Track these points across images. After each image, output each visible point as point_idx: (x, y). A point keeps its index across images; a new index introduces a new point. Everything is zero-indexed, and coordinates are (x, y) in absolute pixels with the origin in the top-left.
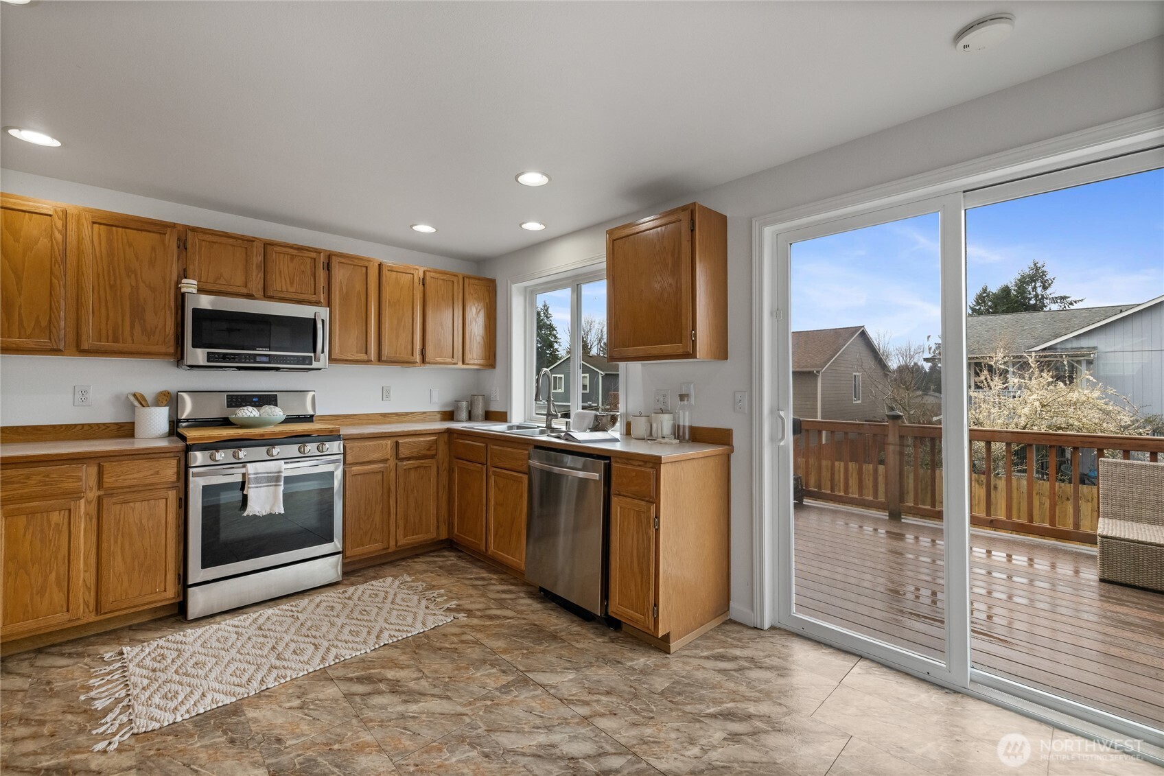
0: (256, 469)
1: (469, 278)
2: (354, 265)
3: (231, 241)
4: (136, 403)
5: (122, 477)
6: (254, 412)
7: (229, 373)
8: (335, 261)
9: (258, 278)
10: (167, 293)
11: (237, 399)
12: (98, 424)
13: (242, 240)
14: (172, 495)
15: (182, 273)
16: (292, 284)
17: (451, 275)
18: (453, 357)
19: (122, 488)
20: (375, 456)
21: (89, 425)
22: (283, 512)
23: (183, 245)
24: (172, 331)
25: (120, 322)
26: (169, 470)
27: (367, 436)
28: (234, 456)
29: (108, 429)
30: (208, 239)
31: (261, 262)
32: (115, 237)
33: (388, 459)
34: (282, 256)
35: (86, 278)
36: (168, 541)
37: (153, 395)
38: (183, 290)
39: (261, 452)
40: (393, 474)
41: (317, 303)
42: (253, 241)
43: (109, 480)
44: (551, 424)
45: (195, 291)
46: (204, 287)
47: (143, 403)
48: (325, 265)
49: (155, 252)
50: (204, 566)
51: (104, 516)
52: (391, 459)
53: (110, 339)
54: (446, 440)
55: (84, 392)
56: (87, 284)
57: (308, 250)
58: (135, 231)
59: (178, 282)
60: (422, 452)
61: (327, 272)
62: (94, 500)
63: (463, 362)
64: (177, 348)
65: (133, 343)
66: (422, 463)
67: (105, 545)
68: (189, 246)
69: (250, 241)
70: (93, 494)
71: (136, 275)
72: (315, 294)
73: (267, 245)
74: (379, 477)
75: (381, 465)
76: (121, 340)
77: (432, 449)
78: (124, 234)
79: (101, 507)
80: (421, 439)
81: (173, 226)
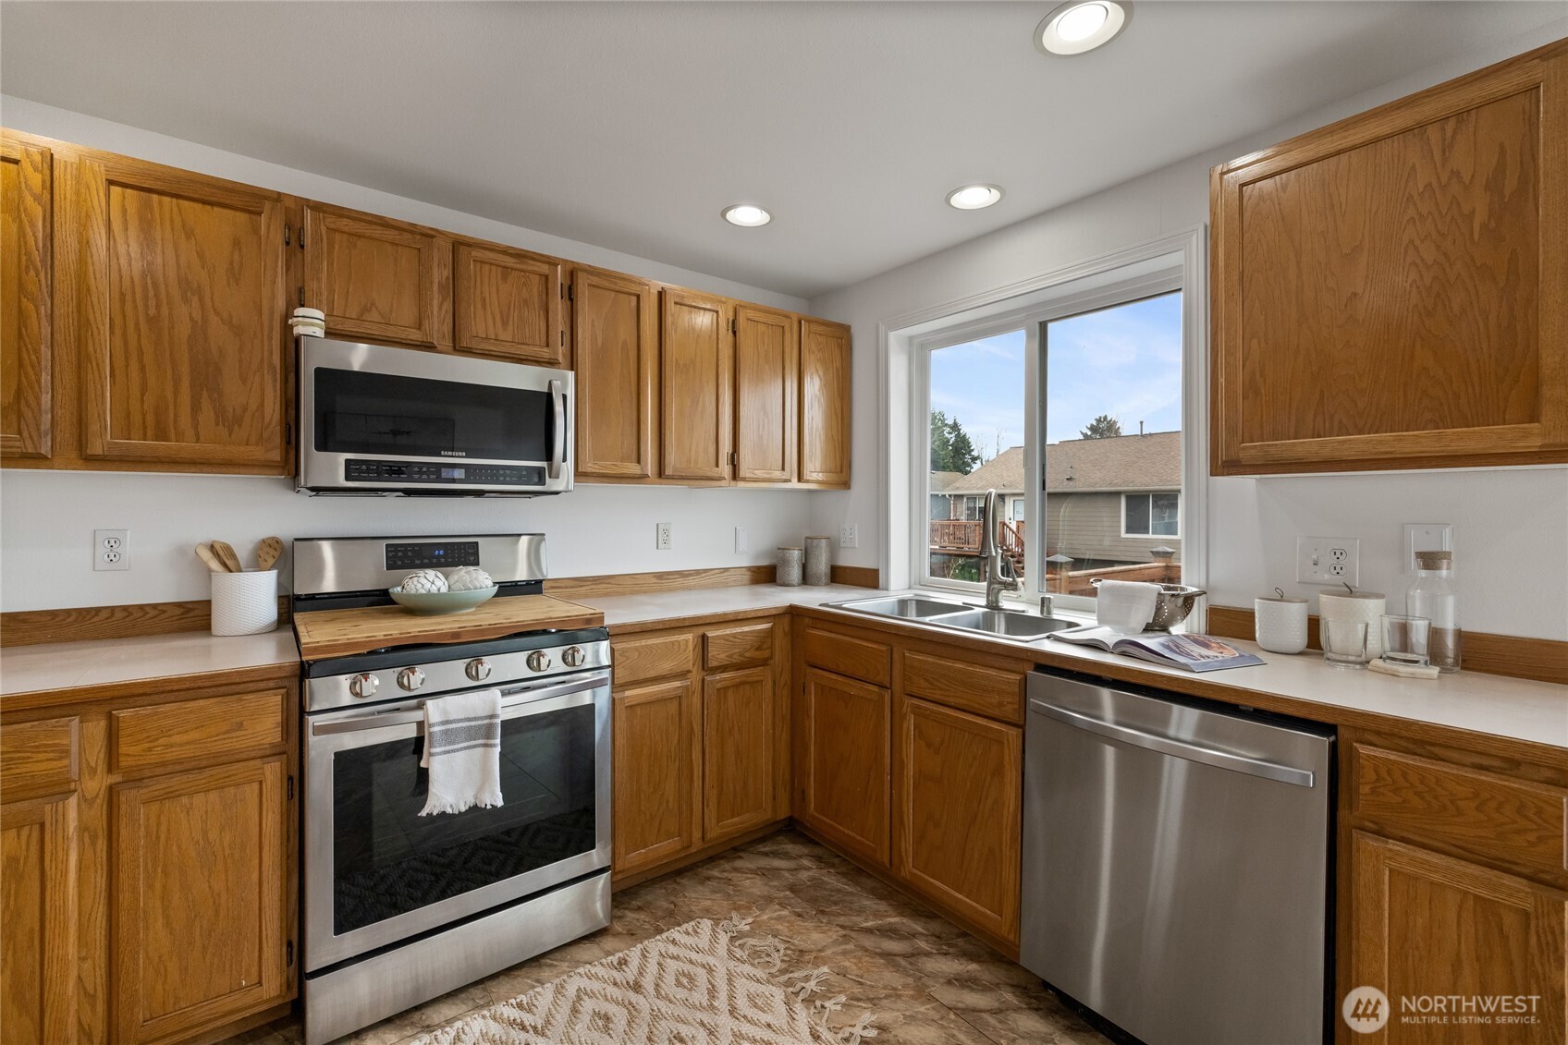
0: (445, 712)
1: (809, 321)
2: (616, 291)
3: (391, 234)
4: (215, 565)
5: (161, 741)
6: (438, 583)
7: (392, 501)
8: (583, 282)
9: (443, 312)
10: (265, 337)
11: (405, 552)
12: (141, 607)
13: (412, 232)
14: (273, 773)
15: (295, 297)
16: (505, 323)
17: (779, 315)
18: (783, 469)
19: (163, 764)
20: (666, 666)
21: (125, 608)
22: (500, 803)
23: (294, 241)
24: (277, 416)
25: (170, 396)
26: (266, 722)
27: (651, 627)
28: (401, 685)
29: (163, 616)
30: (346, 229)
31: (448, 278)
32: (157, 216)
33: (689, 671)
34: (486, 267)
35: (95, 300)
36: (264, 874)
37: (250, 546)
38: (298, 330)
39: (454, 672)
40: (696, 700)
41: (552, 363)
42: (433, 237)
43: (130, 751)
44: (997, 601)
45: (320, 333)
46: (339, 327)
47: (229, 563)
48: (566, 291)
49: (240, 250)
50: (339, 929)
51: (123, 832)
52: (694, 671)
53: (149, 433)
54: (787, 629)
55: (114, 543)
56: (98, 315)
57: (534, 259)
58: (198, 206)
59: (288, 314)
60: (747, 655)
61: (569, 302)
62: (101, 796)
63: (800, 479)
64: (287, 452)
65: (197, 441)
66: (747, 676)
67: (124, 898)
68: (308, 241)
69: (428, 235)
70: (96, 785)
71: (201, 300)
72: (548, 346)
73: (459, 245)
74: (673, 707)
75: (678, 684)
76: (173, 436)
77: (765, 646)
78: (175, 209)
79: (115, 810)
80: (746, 629)
81: (278, 197)
